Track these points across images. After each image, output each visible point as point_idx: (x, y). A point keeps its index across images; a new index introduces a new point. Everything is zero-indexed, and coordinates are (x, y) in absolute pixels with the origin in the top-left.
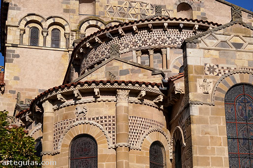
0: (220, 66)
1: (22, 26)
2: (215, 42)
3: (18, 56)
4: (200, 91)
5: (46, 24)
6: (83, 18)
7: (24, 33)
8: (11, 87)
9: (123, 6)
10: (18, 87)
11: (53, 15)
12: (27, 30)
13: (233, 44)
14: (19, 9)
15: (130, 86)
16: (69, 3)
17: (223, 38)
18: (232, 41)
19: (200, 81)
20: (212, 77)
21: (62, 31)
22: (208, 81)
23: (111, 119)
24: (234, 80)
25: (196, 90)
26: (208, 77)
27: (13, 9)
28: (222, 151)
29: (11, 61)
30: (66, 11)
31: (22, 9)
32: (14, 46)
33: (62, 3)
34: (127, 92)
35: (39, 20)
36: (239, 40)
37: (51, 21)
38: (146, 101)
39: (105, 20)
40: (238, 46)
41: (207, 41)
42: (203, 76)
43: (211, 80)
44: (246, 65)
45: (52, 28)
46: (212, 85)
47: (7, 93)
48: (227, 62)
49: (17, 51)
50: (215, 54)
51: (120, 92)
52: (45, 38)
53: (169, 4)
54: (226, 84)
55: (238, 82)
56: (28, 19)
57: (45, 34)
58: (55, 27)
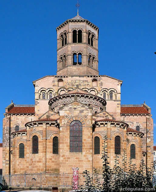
0: (69, 115)
1: (39, 93)
2: (68, 108)
3: (39, 103)
4: (63, 123)
5: (47, 91)
6: (59, 88)
7: (41, 94)
8: (37, 113)
9: (73, 82)
10: (39, 113)
11: (49, 88)
12: (41, 93)
13: (74, 108)
14: (38, 86)
15: (46, 122)
16: (54, 83)
17: (70, 106)
18: (73, 107)
19: (63, 120)
20: (67, 119)
21: (53, 93)
22: (65, 120)
23: (42, 131)
24: (73, 119)
25: (62, 123)
26: (65, 119)
27: (36, 87)
28: (68, 140)
29: (37, 105)
30: (54, 86)
31: (39, 86)
32: (37, 100)
33: (52, 83)
34: (45, 124)
35: (45, 90)
36: (75, 107)
37: (49, 90)
38: (52, 125)
39: (67, 88)
40: (75, 109)
41: (66, 108)
42: (64, 119)
43: (66, 120)
44: (77, 114)
45: (49, 92)
46: (66, 121)
47: (36, 115)
48: (71, 114)
49: (38, 101)
50: (68, 112)
51: (43, 124)
52: (47, 96)
53: (89, 80)
54: (70, 120)
55: (74, 120)
56: (41, 90)
57: (47, 95)
58: (50, 92)
